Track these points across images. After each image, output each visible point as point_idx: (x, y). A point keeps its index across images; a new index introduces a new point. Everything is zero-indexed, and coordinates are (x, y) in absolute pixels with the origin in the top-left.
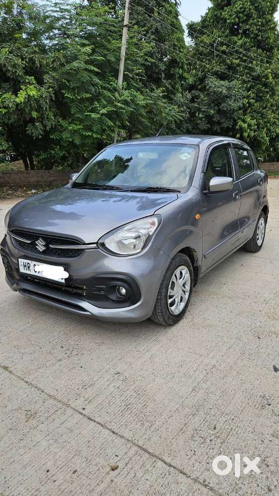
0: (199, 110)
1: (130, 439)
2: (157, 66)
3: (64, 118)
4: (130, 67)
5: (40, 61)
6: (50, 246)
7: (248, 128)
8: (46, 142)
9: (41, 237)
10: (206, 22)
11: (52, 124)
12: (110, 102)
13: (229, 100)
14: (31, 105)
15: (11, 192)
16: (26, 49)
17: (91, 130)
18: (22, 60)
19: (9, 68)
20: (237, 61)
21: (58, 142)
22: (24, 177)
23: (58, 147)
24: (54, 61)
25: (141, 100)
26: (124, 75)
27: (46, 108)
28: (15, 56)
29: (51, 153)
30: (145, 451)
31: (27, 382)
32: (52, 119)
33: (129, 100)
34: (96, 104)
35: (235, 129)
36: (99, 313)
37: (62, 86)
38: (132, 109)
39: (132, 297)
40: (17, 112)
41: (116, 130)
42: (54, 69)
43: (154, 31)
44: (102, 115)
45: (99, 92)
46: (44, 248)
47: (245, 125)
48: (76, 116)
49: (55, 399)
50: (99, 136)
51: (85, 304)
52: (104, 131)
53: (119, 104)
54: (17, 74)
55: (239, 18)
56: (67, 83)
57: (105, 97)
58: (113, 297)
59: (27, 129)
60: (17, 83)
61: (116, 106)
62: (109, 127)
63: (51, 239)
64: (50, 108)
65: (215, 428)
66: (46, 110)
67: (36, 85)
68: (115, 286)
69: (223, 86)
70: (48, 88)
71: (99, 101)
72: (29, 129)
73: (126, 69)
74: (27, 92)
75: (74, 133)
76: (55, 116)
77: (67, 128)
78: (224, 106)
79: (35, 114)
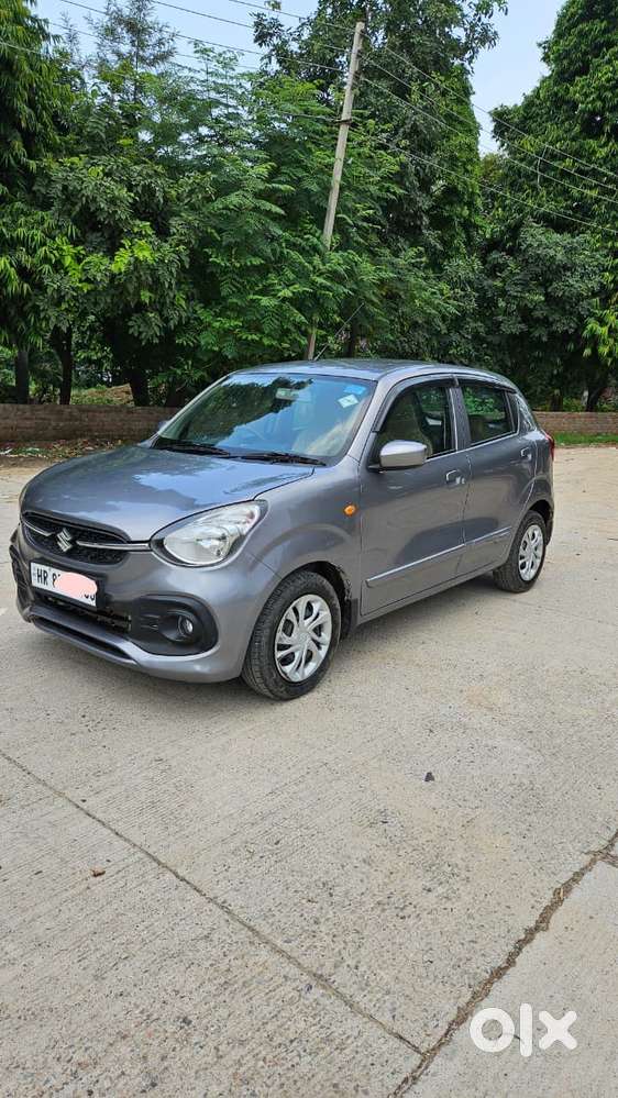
0: (503, 293)
1: (138, 844)
2: (412, 202)
3: (207, 304)
4: (350, 204)
5: (164, 192)
6: (78, 543)
7: (609, 336)
8: (167, 350)
9: (67, 528)
10: (534, 109)
11: (181, 318)
12: (302, 275)
13: (569, 274)
14: (139, 278)
15: (91, 448)
16: (138, 168)
17: (258, 330)
18: (130, 190)
19: (102, 206)
20: (594, 193)
21: (191, 352)
22: (121, 420)
23: (190, 363)
24: (192, 192)
25: (368, 271)
26: (337, 220)
27: (170, 284)
28: (116, 181)
29: (175, 373)
30: (155, 860)
31: (9, 759)
32: (181, 304)
33: (343, 272)
34: (273, 278)
35: (580, 337)
36: (148, 662)
37: (206, 241)
38: (346, 291)
39: (203, 638)
40: (112, 291)
41: (315, 332)
42: (193, 208)
43: (408, 131)
44: (284, 299)
45: (282, 253)
46: (69, 547)
47: (604, 330)
48: (230, 300)
49: (45, 784)
50: (274, 343)
51: (127, 646)
52: (286, 332)
53: (320, 280)
54: (117, 217)
55: (603, 101)
56: (216, 235)
57: (292, 264)
58: (172, 636)
59: (130, 323)
60: (117, 233)
61: (313, 283)
62: (298, 326)
63: (81, 531)
64: (179, 283)
65: (277, 843)
66: (170, 287)
67: (154, 238)
68: (177, 618)
69: (557, 244)
70: (178, 245)
71: (279, 271)
72: (135, 326)
73: (342, 207)
74: (132, 252)
75: (225, 336)
76: (188, 300)
77: (210, 324)
78: (557, 288)
79: (146, 296)
